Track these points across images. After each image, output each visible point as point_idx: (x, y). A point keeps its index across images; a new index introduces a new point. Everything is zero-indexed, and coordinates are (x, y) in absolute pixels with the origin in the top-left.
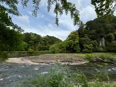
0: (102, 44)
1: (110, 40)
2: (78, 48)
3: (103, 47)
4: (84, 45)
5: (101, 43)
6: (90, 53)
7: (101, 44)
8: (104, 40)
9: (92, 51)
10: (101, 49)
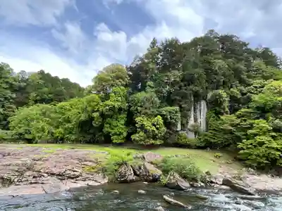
0: (196, 120)
1: (217, 109)
2: (118, 126)
3: (196, 133)
4: (138, 119)
5: (192, 118)
6: (152, 147)
7: (191, 122)
8: (206, 109)
9: (158, 142)
10: (191, 137)
